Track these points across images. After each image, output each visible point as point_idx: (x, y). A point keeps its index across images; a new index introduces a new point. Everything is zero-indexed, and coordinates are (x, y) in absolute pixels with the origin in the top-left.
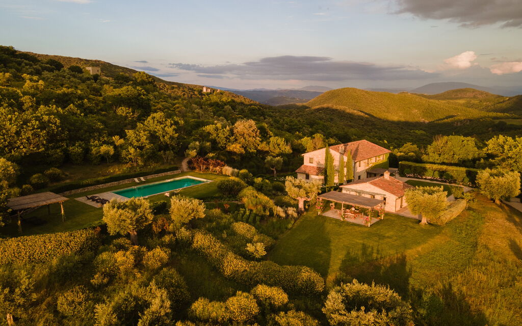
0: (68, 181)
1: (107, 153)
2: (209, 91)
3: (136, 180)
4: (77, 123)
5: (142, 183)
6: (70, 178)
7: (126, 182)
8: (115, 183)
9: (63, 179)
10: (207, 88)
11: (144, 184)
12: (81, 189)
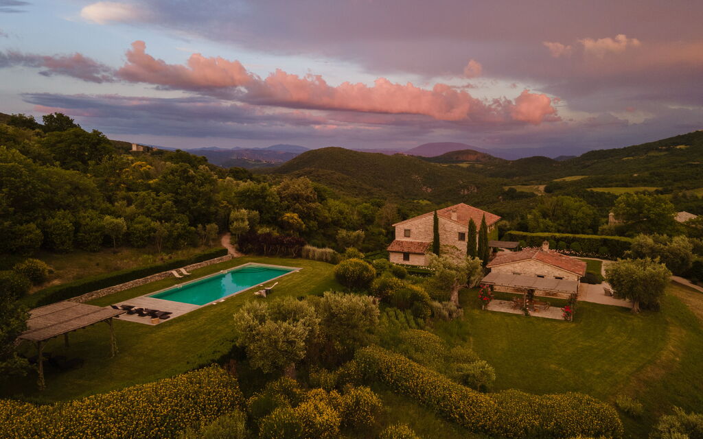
0: (56, 282)
1: (116, 228)
2: (141, 149)
3: (175, 273)
4: (52, 178)
5: (186, 278)
6: (58, 277)
7: (157, 278)
8: (140, 281)
9: (49, 280)
10: (138, 145)
11: (190, 279)
12: (86, 295)
